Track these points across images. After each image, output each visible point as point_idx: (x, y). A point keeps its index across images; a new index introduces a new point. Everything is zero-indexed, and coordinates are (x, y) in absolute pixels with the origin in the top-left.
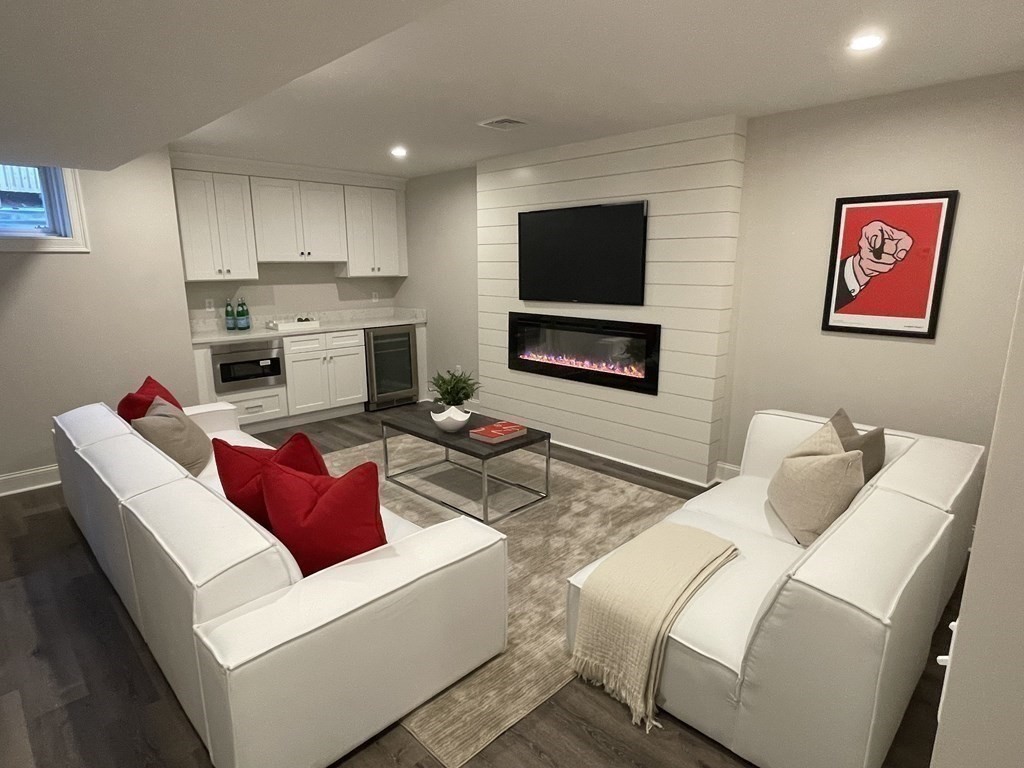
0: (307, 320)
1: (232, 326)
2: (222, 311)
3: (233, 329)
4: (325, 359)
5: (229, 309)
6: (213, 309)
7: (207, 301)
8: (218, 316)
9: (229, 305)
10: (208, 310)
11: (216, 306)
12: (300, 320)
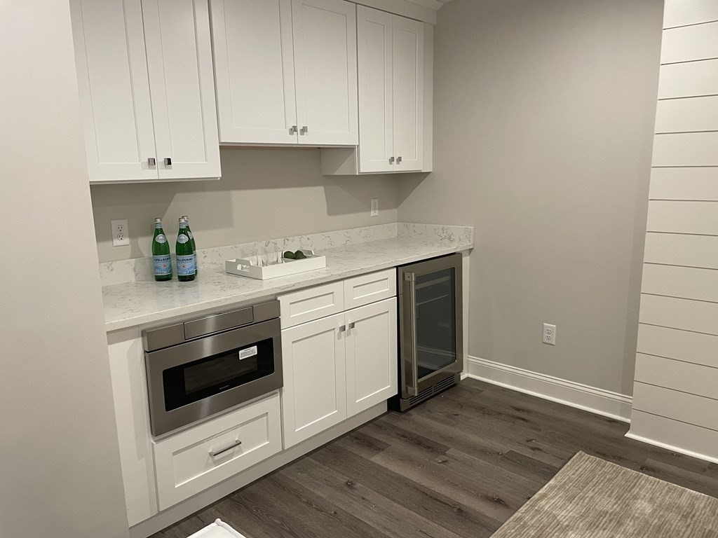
0: (298, 256)
1: (165, 273)
2: (145, 243)
3: (167, 278)
4: (343, 328)
5: (160, 239)
6: (126, 241)
7: (115, 224)
8: (136, 254)
9: (158, 231)
10: (117, 242)
11: (132, 235)
12: (288, 256)
